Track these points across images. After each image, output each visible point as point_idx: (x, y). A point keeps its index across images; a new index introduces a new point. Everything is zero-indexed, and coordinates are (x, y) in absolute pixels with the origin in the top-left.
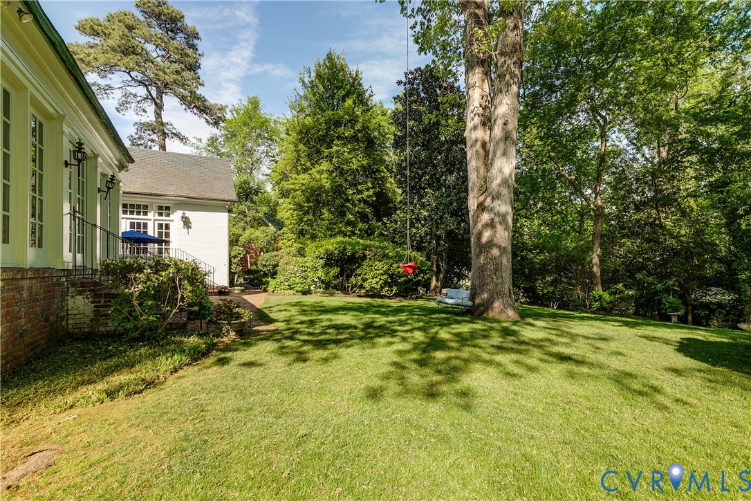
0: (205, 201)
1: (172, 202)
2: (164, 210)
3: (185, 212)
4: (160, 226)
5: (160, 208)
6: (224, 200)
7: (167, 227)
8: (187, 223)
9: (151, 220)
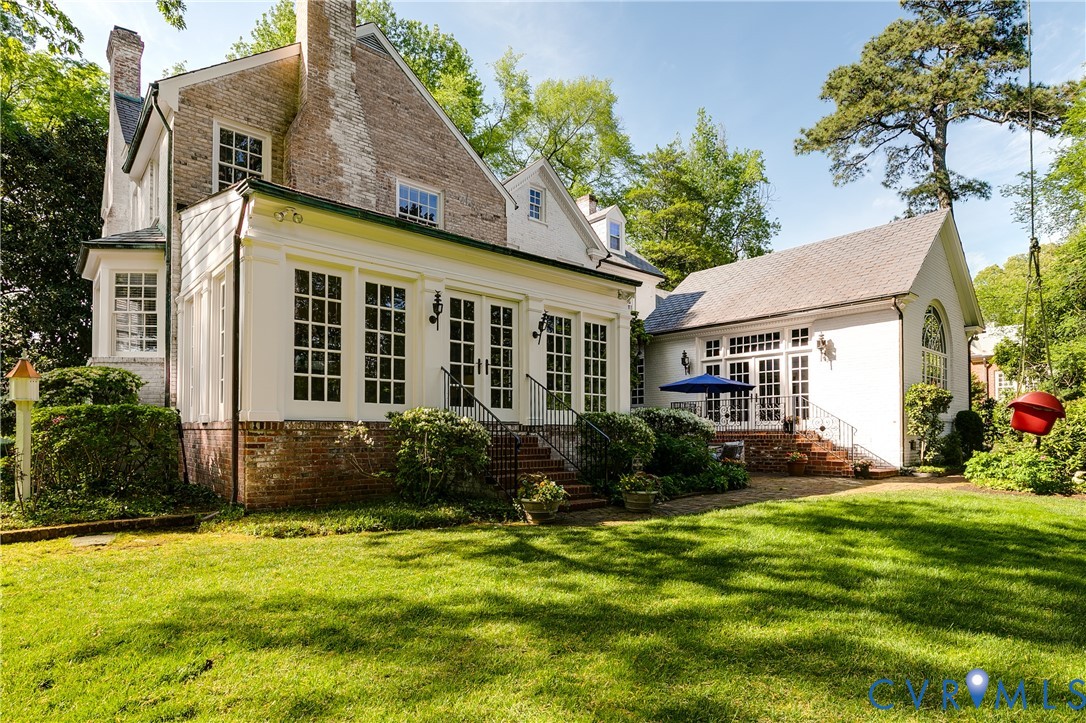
0: (852, 307)
1: (806, 320)
2: (800, 335)
3: (824, 333)
4: (795, 362)
5: (795, 333)
6: (882, 298)
7: (805, 361)
8: (828, 351)
9: (782, 354)
